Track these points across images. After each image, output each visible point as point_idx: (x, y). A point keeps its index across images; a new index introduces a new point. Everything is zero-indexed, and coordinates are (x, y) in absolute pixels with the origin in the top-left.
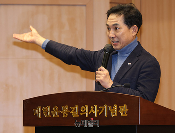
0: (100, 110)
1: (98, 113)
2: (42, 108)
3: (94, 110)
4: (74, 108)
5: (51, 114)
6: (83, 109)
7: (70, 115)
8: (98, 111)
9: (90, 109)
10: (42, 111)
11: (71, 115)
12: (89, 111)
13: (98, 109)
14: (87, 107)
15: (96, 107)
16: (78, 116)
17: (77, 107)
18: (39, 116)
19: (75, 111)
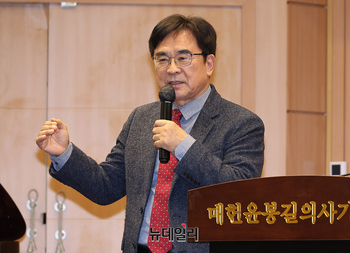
0: (340, 210)
1: (336, 216)
2: (225, 206)
3: (328, 210)
4: (288, 207)
5: (243, 218)
6: (306, 209)
7: (280, 220)
8: (336, 212)
9: (319, 209)
10: (225, 211)
11: (283, 219)
12: (318, 212)
13: (336, 208)
14: (314, 204)
15: (332, 205)
16: (296, 222)
17: (294, 205)
18: (220, 220)
19: (291, 211)
